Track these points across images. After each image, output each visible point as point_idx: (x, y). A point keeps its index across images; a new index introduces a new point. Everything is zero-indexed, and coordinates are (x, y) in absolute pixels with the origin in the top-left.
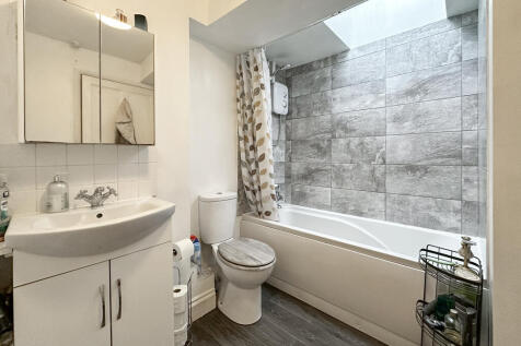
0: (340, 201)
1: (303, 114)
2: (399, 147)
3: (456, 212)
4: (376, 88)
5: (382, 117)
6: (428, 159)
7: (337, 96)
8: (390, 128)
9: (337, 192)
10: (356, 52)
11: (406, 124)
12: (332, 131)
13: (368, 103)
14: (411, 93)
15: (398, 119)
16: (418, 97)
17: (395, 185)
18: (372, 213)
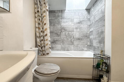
0: (63, 48)
1: (52, 25)
2: (77, 34)
3: (86, 47)
4: (72, 21)
5: (73, 27)
6: (82, 37)
7: (63, 21)
8: (75, 30)
9: (62, 46)
10: (67, 11)
11: (78, 30)
12: (61, 30)
13: (70, 24)
14: (79, 23)
15: (76, 28)
16: (80, 24)
17: (76, 43)
18: (71, 50)
